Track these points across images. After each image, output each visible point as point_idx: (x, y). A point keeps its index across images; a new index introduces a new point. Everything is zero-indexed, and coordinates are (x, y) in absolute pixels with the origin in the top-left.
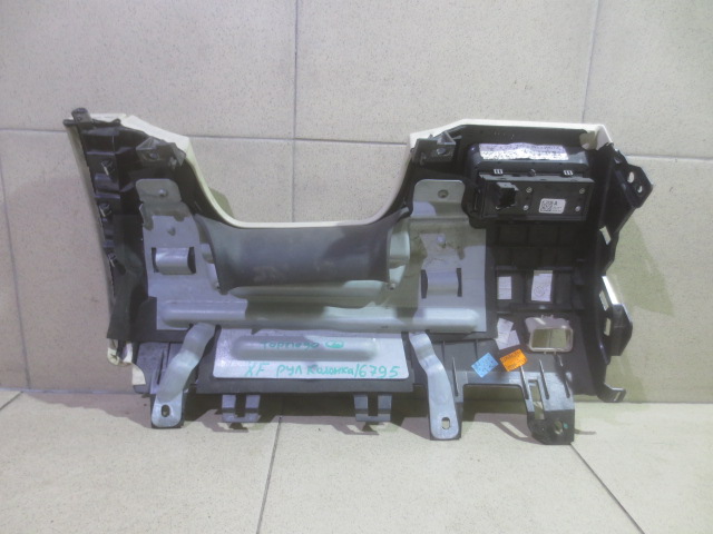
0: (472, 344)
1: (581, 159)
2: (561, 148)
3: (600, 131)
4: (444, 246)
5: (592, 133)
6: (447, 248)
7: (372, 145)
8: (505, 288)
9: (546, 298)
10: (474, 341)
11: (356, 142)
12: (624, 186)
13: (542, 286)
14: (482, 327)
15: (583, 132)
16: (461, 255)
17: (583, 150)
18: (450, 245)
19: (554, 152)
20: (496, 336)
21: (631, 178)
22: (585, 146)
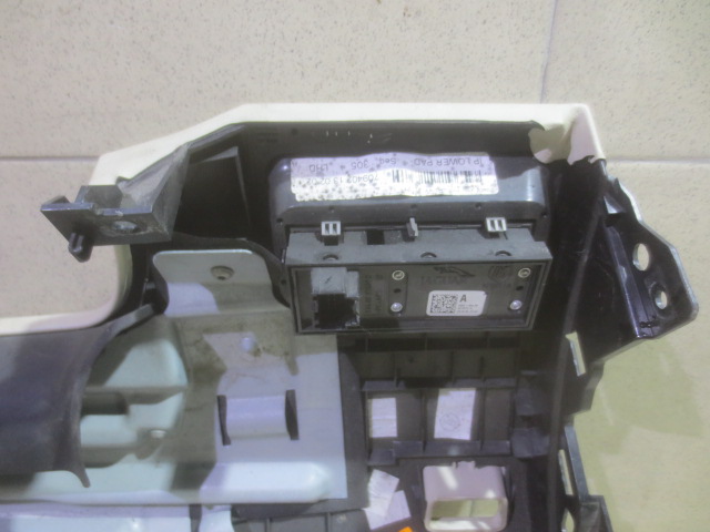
0: (321, 520)
1: (529, 189)
2: (486, 160)
3: (577, 122)
4: (256, 352)
5: (558, 129)
6: (264, 355)
7: (72, 164)
8: (384, 417)
9: (464, 433)
10: (324, 515)
11: (34, 158)
12: (623, 274)
13: (455, 413)
14: (339, 491)
15: (535, 126)
16: (293, 368)
17: (538, 163)
18: (268, 351)
19: (467, 174)
20: (366, 502)
21: (643, 258)
22: (543, 155)
